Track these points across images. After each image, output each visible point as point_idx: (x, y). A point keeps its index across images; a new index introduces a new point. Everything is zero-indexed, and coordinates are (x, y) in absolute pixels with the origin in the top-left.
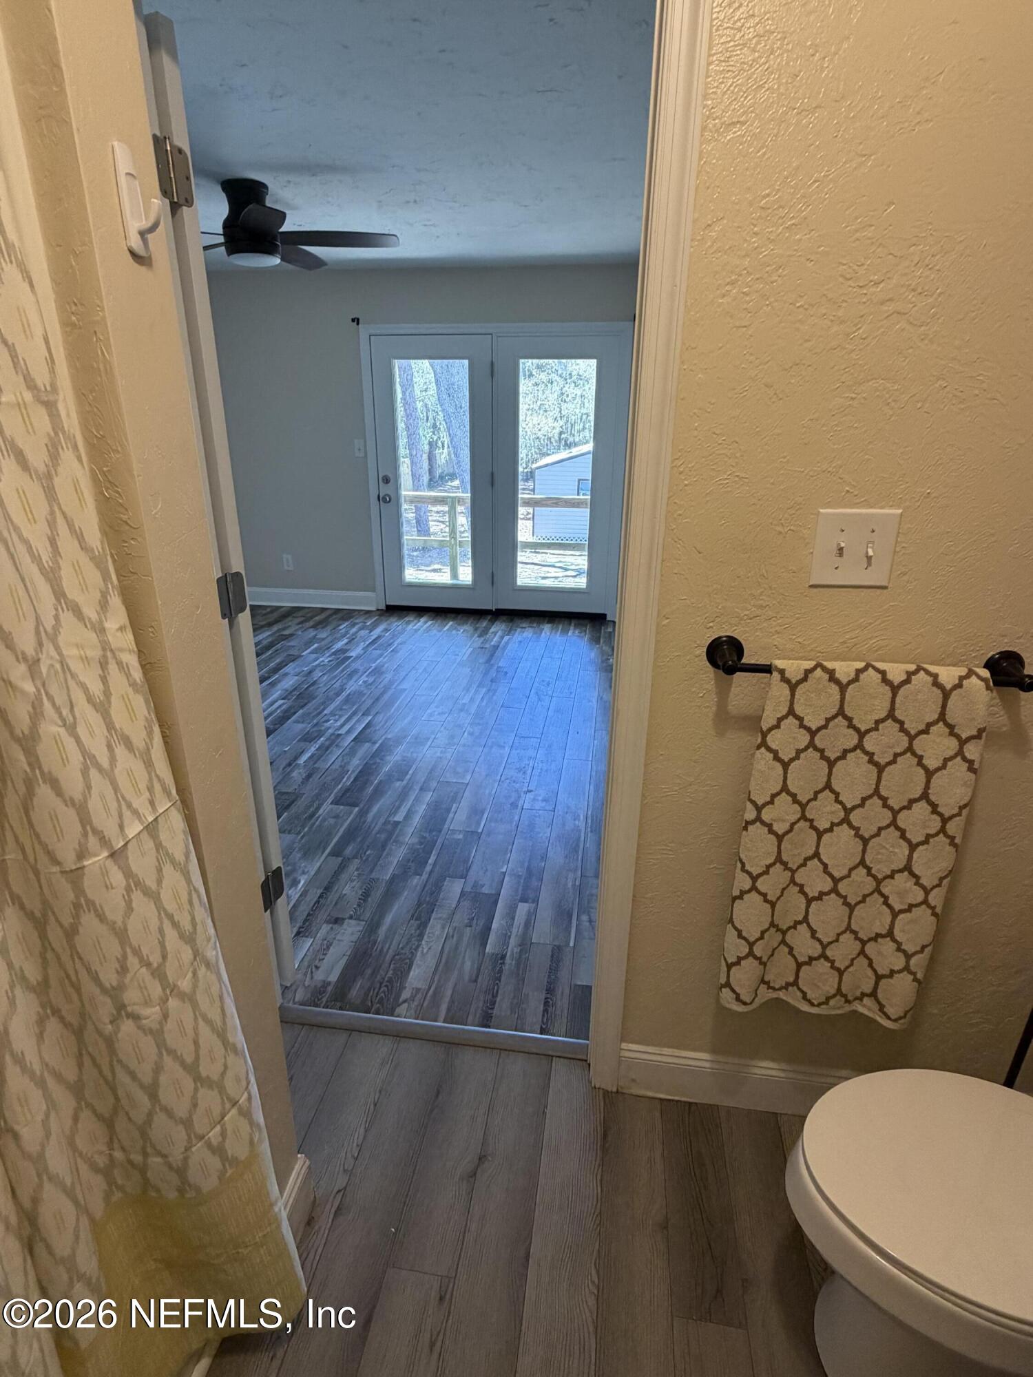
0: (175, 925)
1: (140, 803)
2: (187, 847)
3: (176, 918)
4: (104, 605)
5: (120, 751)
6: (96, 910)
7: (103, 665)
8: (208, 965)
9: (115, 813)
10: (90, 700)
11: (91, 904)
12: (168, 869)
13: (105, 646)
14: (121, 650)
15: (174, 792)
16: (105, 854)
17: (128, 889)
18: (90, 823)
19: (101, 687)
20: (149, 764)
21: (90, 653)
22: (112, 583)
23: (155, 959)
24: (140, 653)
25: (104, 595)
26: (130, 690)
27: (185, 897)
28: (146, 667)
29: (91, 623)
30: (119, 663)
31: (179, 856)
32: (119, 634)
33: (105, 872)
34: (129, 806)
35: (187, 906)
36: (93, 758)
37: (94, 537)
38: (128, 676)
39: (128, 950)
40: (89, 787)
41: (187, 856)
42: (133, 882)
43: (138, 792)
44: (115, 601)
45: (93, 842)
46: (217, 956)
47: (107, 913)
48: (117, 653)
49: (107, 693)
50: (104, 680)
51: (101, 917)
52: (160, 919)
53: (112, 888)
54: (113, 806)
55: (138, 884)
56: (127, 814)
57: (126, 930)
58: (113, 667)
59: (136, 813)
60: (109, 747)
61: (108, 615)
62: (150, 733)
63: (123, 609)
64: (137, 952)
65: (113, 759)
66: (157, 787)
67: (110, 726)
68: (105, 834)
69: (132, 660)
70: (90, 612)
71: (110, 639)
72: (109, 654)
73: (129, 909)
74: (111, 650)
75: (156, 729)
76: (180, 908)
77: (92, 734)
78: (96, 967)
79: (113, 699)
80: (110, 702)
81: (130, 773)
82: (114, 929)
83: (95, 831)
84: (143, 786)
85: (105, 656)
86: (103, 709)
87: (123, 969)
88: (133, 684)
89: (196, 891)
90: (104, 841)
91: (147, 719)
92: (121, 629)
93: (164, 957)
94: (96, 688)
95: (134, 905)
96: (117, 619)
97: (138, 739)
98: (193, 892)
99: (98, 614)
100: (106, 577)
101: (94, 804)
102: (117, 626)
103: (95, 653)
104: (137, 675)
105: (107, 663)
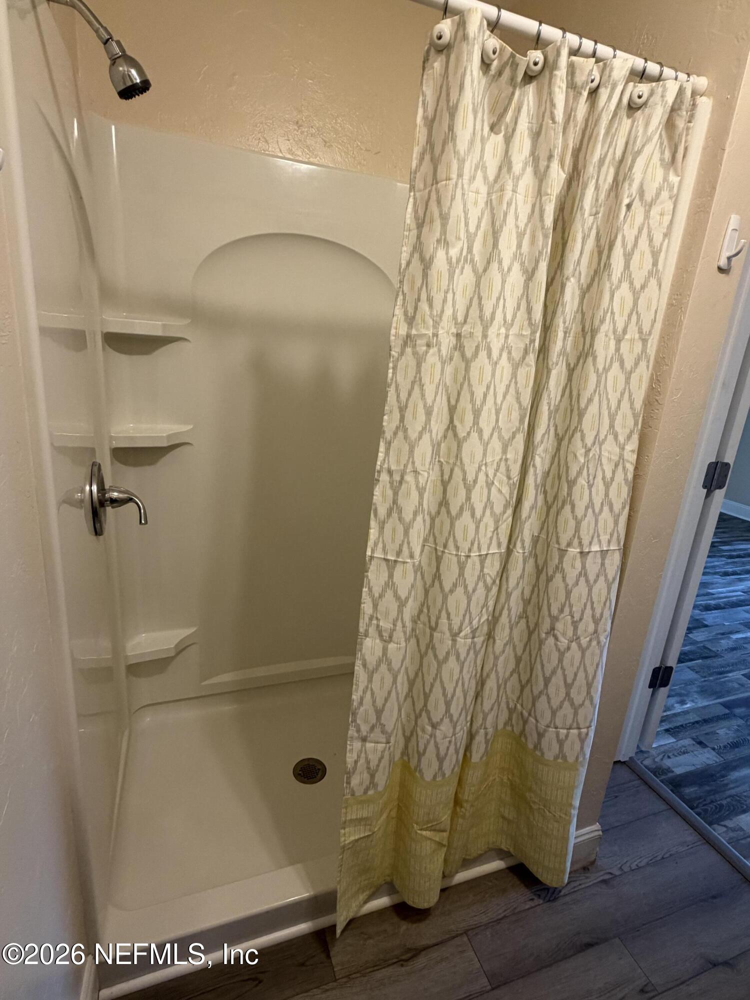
0: (593, 609)
1: (604, 538)
2: (616, 575)
3: (595, 605)
4: (629, 437)
5: (606, 509)
6: (563, 574)
7: (616, 466)
8: (599, 643)
9: (591, 534)
10: (604, 478)
11: (563, 570)
12: (602, 578)
13: (621, 456)
14: (628, 461)
15: (622, 543)
16: (578, 550)
17: (580, 573)
18: (579, 532)
19: (611, 475)
20: (616, 523)
21: (613, 457)
22: (638, 428)
23: (577, 617)
24: (636, 469)
25: (632, 432)
26: (623, 482)
27: (603, 599)
28: (636, 476)
29: (620, 444)
30: (624, 468)
31: (610, 577)
32: (630, 453)
33: (574, 559)
34: (598, 536)
35: (602, 604)
36: (593, 504)
37: (638, 404)
38: (626, 474)
39: (567, 602)
40: (585, 516)
41: (614, 579)
42: (584, 573)
43: (605, 533)
44: (635, 437)
45: (576, 542)
46: (605, 643)
47: (567, 579)
48: (625, 462)
49: (612, 479)
50: (614, 472)
51: (564, 579)
52: (587, 600)
53: (574, 568)
54: (591, 532)
55: (586, 575)
56: (596, 540)
57: (571, 592)
58: (620, 468)
59: (600, 541)
60: (602, 504)
61: (629, 442)
62: (623, 508)
63: (638, 442)
64: (571, 606)
65: (601, 510)
66: (615, 535)
67: (607, 495)
68: (583, 541)
69: (630, 468)
70: (621, 439)
71: (625, 454)
72: (621, 460)
73: (577, 583)
74: (623, 459)
75: (627, 508)
76: (599, 602)
77: (597, 494)
78: (552, 601)
79: (614, 483)
80: (611, 484)
81: (606, 521)
82: (566, 588)
83: (579, 538)
84: (609, 531)
85: (619, 461)
86: (607, 486)
87: (561, 611)
88: (626, 480)
89: (610, 601)
90: (580, 544)
91: (625, 499)
92: (633, 451)
93: (581, 619)
94: (609, 475)
95: (579, 583)
96: (633, 445)
97: (617, 507)
98: (608, 600)
99: (625, 440)
100: (636, 424)
101: (584, 524)
102: (631, 449)
103: (615, 458)
104: (630, 476)
105: (618, 465)
